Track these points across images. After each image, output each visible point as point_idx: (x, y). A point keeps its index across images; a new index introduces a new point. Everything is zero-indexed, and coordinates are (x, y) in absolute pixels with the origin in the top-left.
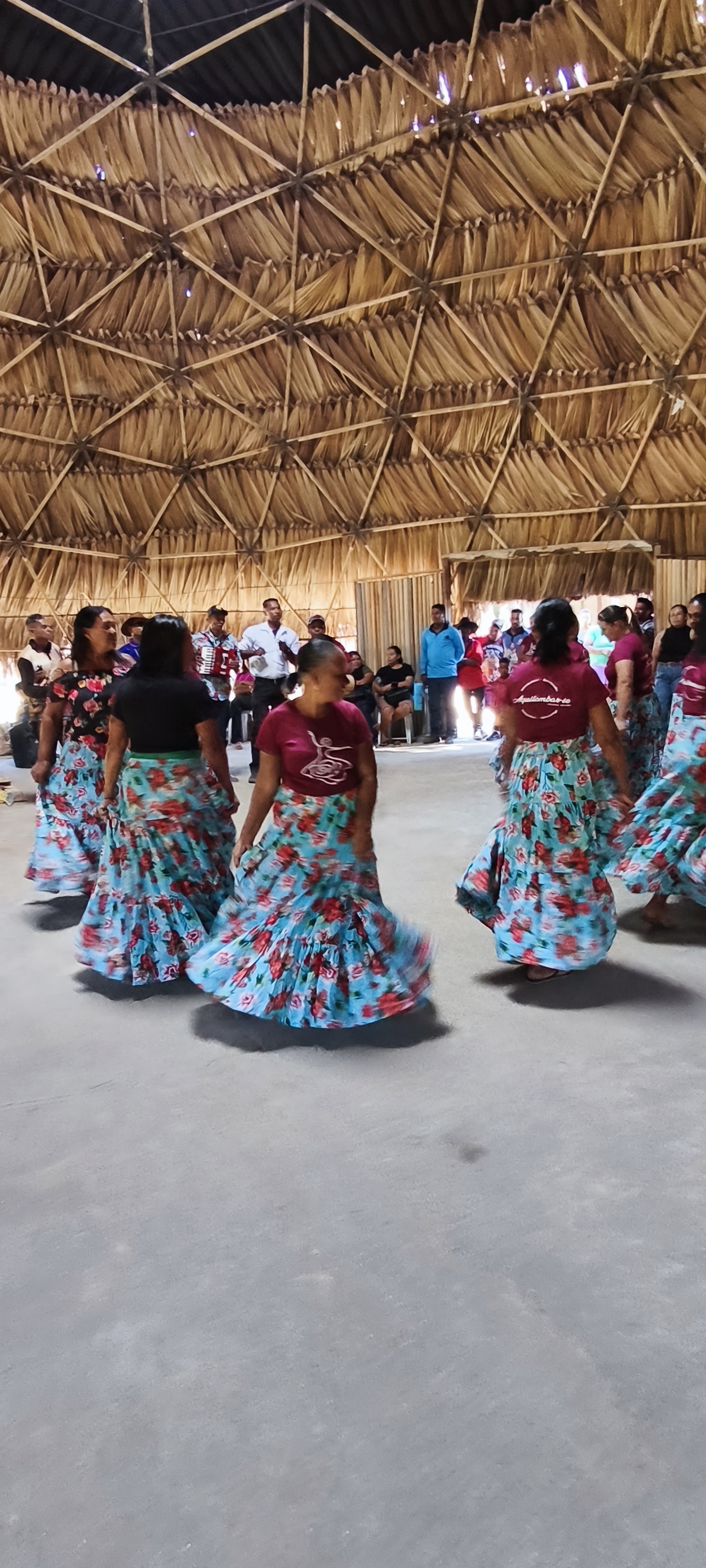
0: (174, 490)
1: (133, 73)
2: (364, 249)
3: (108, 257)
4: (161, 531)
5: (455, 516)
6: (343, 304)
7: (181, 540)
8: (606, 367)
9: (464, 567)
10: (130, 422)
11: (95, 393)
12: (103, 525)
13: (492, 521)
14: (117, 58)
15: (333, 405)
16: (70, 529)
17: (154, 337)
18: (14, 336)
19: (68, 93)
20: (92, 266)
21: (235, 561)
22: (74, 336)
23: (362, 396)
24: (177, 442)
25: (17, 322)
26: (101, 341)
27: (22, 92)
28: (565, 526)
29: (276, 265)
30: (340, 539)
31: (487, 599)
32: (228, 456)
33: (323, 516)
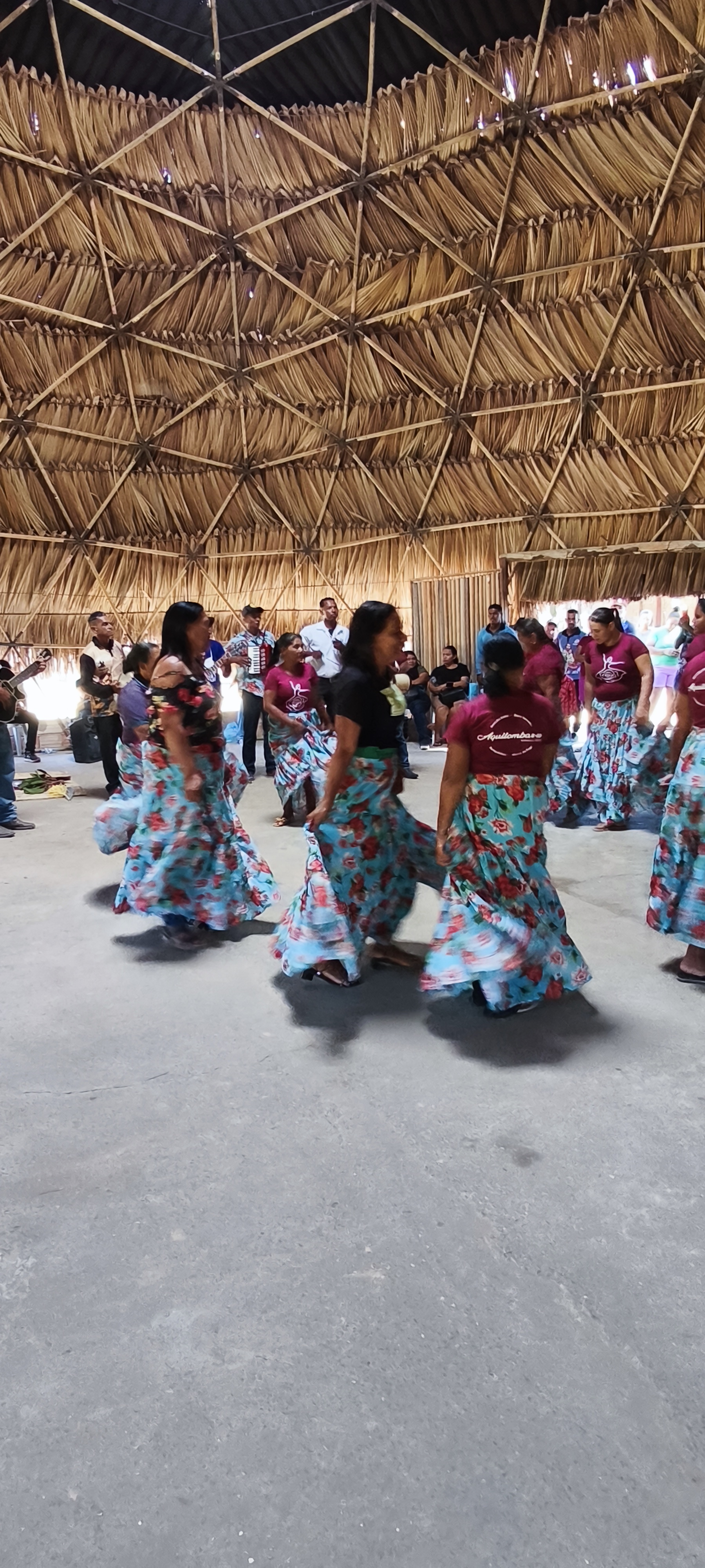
0: (233, 490)
1: (201, 77)
2: (426, 248)
3: (173, 261)
4: (220, 530)
5: (514, 516)
6: (404, 304)
7: (240, 539)
8: (671, 365)
9: (522, 566)
10: (192, 422)
11: (157, 393)
12: (163, 523)
13: (551, 521)
14: (185, 62)
15: (393, 404)
16: (132, 529)
17: (216, 337)
18: (81, 338)
19: (137, 98)
20: (157, 268)
21: (292, 561)
22: (138, 338)
23: (422, 395)
24: (237, 441)
25: (83, 325)
26: (164, 342)
27: (92, 98)
28: (625, 526)
29: (338, 264)
30: (398, 539)
31: (544, 600)
32: (288, 455)
33: (381, 515)
